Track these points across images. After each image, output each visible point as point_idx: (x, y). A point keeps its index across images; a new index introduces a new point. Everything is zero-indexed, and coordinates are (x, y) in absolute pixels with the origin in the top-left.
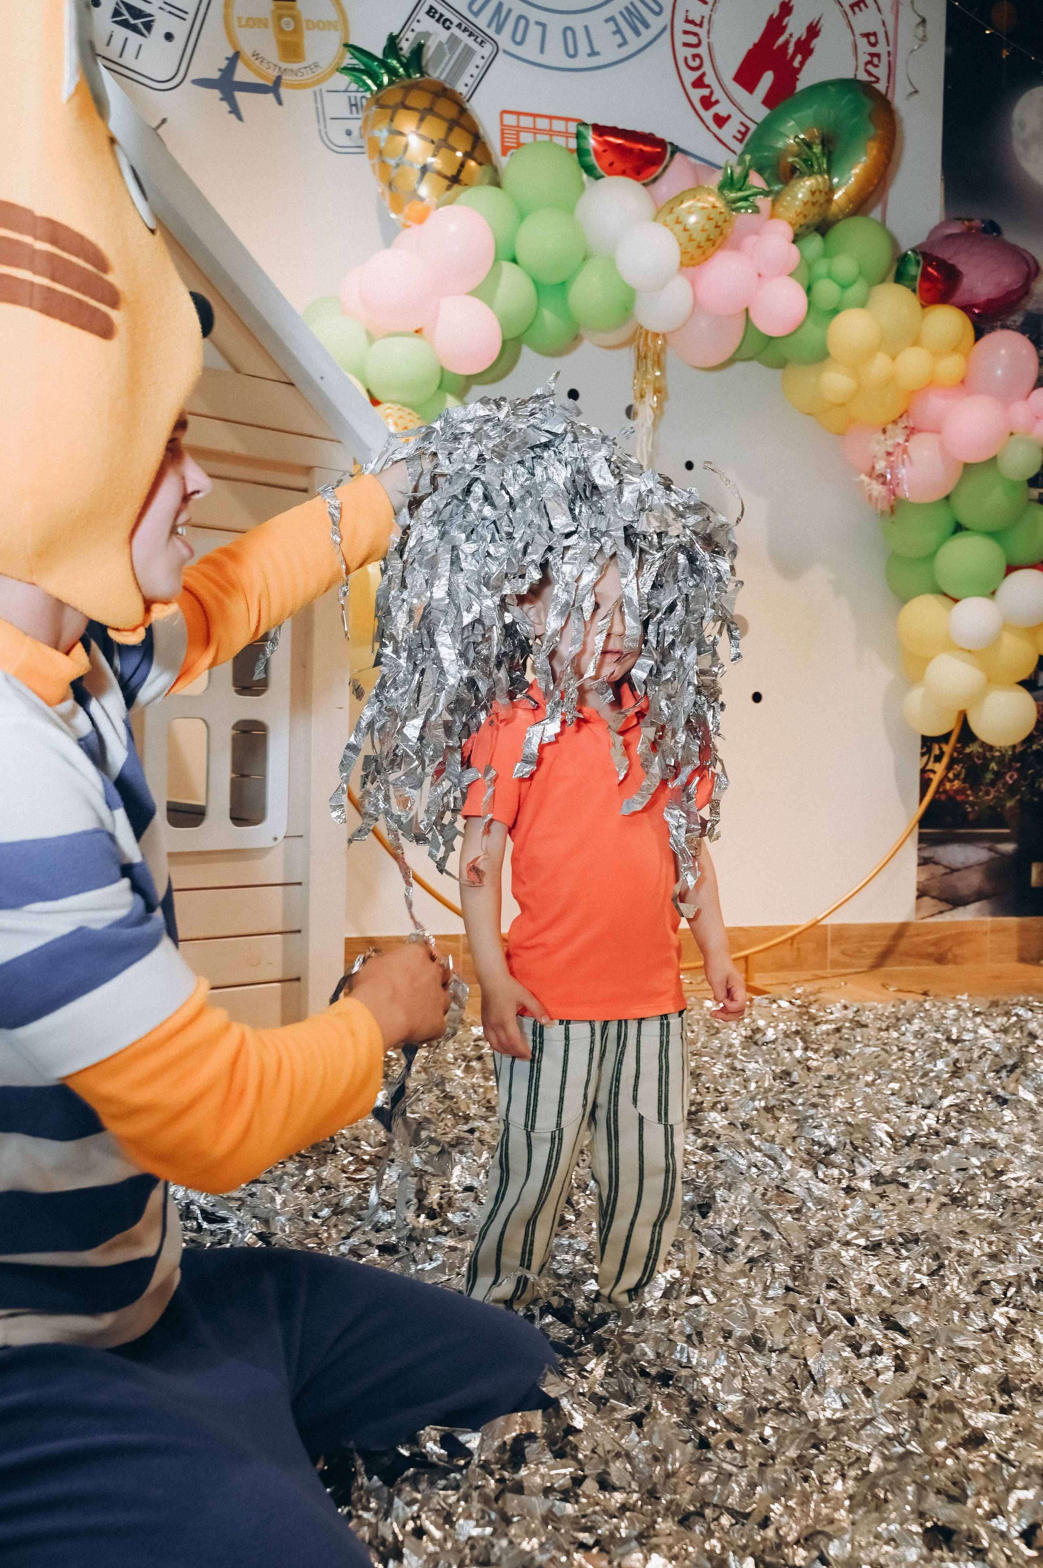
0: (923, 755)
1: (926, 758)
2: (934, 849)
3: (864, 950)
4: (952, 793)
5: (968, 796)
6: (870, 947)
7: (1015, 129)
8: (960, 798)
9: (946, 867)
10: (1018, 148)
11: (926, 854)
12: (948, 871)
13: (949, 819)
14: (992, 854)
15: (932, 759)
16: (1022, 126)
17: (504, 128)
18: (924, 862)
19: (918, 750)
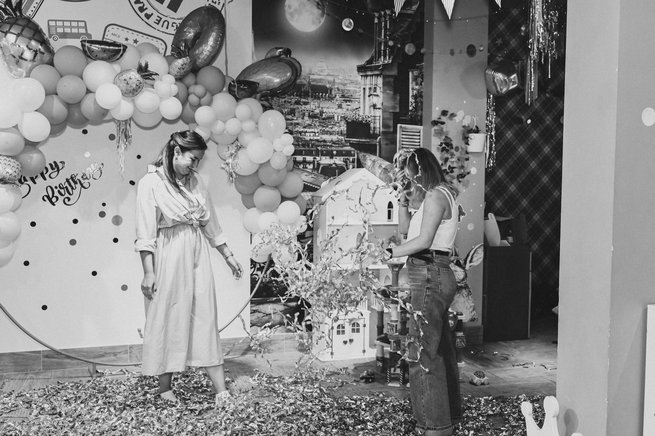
0: (251, 268)
1: (253, 269)
2: (258, 306)
3: (226, 349)
4: (265, 283)
5: (274, 284)
6: (228, 348)
7: (286, 8)
8: (269, 285)
9: (264, 313)
10: (288, 16)
11: (255, 308)
12: (265, 315)
13: (265, 294)
14: (286, 307)
15: (256, 270)
16: (290, 7)
17: (49, 27)
18: (253, 312)
19: (249, 266)
